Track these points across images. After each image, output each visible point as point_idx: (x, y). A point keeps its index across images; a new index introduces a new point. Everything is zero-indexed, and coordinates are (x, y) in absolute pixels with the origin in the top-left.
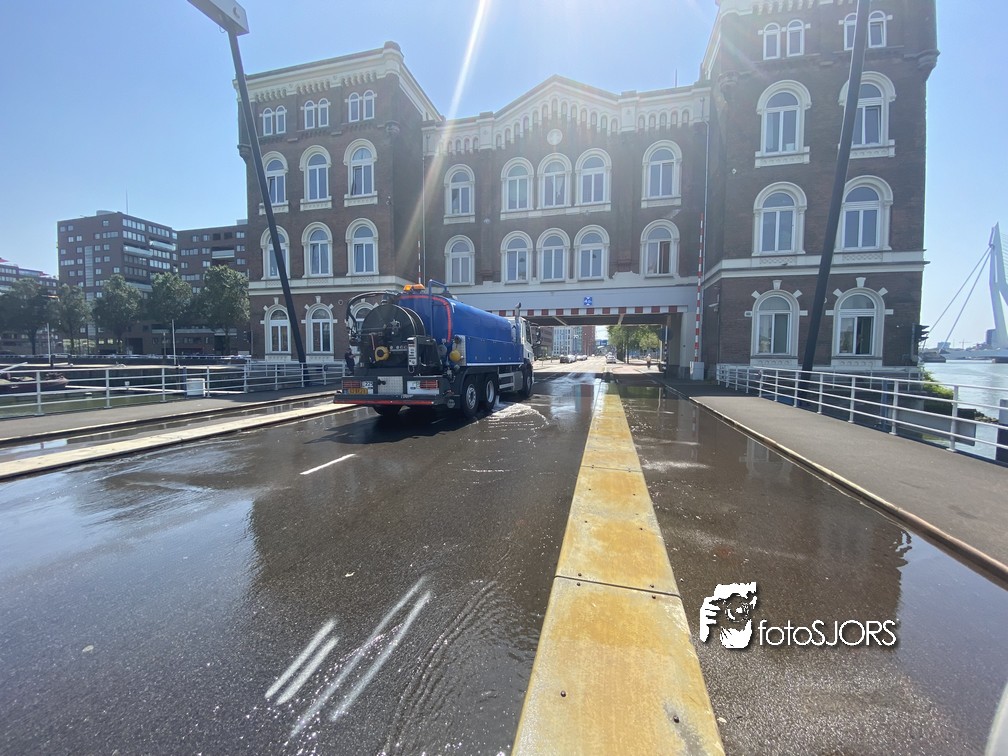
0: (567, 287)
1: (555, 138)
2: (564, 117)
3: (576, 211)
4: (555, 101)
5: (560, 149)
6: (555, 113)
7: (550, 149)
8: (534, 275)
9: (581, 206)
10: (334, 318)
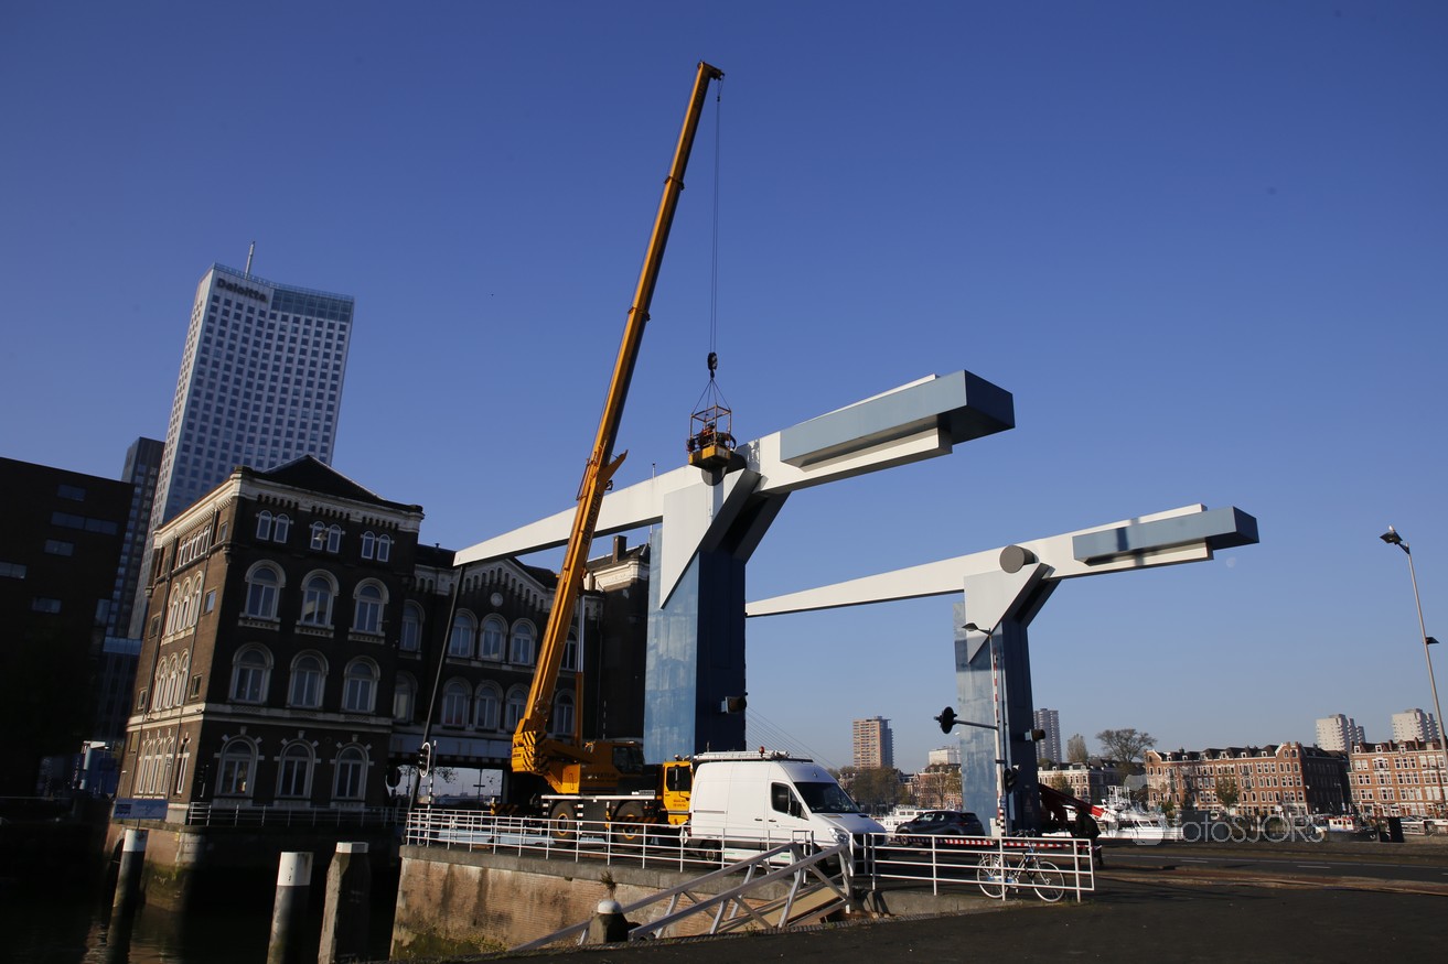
0: (498, 736)
1: (496, 600)
2: (506, 585)
3: (509, 668)
4: (500, 570)
5: (500, 610)
6: (499, 579)
7: (491, 609)
8: (471, 721)
9: (514, 666)
10: (317, 757)
